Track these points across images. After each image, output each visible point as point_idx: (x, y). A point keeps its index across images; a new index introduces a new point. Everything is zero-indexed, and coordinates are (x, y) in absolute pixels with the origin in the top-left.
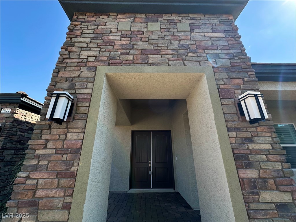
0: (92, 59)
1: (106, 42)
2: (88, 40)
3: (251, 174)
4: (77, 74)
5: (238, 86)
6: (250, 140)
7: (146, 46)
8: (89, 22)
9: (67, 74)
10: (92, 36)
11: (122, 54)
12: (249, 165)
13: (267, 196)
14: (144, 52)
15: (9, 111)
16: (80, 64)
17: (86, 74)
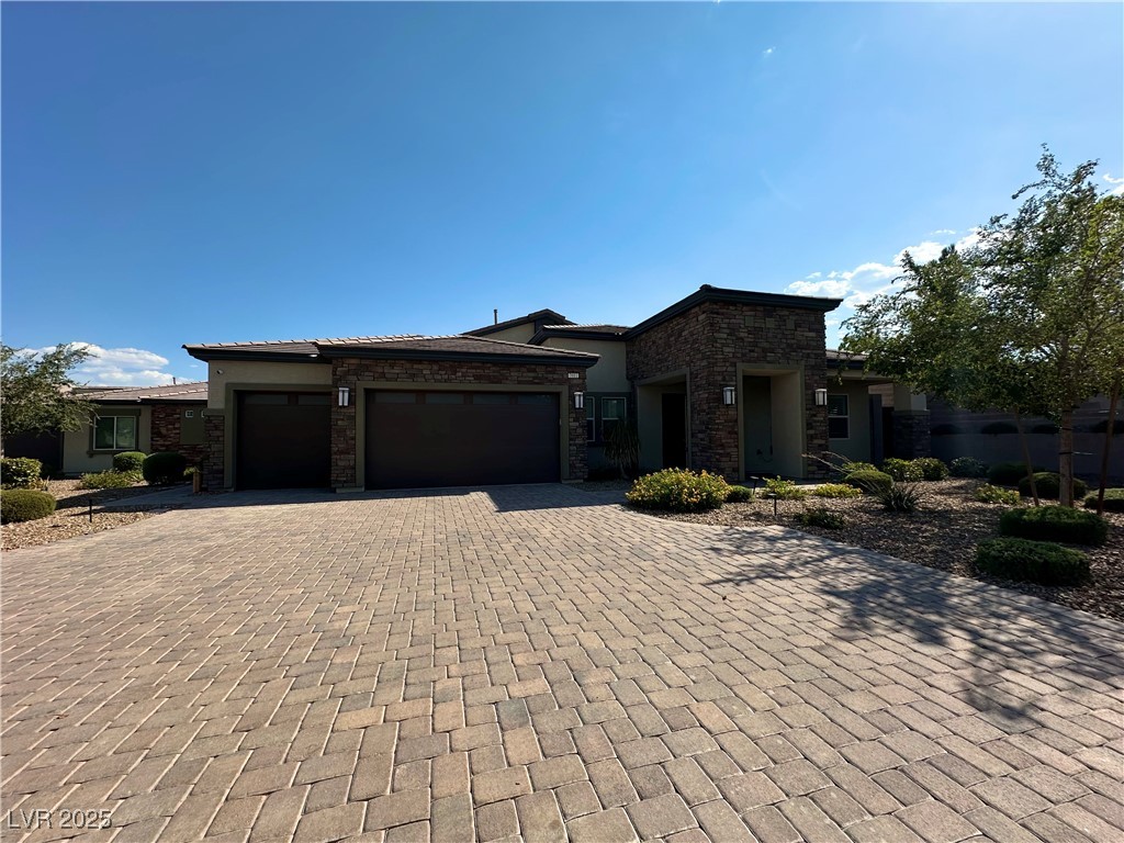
0: (731, 355)
1: (738, 339)
2: (725, 336)
3: (812, 432)
5: (816, 382)
6: (815, 416)
7: (766, 345)
10: (728, 331)
11: (750, 351)
12: (811, 428)
13: (816, 441)
14: (765, 351)
15: (577, 376)
16: (725, 360)
17: (730, 369)
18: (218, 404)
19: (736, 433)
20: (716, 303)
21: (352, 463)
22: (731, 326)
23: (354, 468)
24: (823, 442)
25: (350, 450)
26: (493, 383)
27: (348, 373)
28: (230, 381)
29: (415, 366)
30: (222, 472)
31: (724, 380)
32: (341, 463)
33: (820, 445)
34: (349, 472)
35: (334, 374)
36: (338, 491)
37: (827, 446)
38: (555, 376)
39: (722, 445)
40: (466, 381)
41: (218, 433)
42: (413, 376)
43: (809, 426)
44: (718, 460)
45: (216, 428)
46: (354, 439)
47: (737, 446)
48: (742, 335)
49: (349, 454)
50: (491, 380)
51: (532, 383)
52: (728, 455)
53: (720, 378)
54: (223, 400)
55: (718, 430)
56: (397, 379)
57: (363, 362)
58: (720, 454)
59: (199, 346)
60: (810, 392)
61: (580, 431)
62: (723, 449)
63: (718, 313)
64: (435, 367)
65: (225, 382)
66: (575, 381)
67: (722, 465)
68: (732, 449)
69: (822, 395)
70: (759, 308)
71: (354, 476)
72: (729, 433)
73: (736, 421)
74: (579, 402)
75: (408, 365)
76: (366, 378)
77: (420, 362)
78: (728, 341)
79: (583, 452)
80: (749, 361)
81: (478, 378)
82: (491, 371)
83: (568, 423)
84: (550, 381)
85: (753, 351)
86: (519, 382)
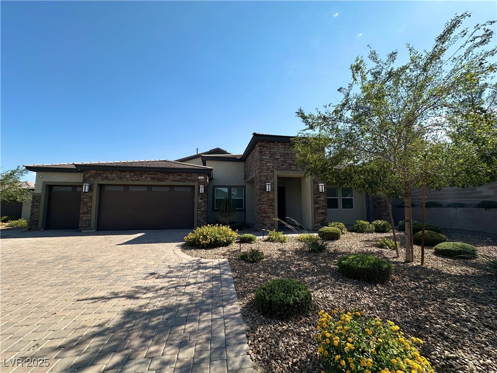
0: (271, 167)
1: (275, 159)
2: (268, 158)
3: (317, 206)
4: (267, 174)
5: (319, 180)
6: (319, 197)
7: (290, 162)
8: (267, 147)
9: (264, 174)
10: (269, 155)
11: (282, 165)
12: (317, 204)
13: (319, 211)
14: (290, 164)
15: (203, 178)
16: (268, 169)
17: (270, 174)
18: (39, 191)
19: (273, 206)
20: (263, 142)
21: (89, 218)
22: (271, 153)
23: (90, 221)
24: (324, 211)
25: (89, 212)
26: (160, 181)
27: (90, 177)
28: (45, 181)
29: (122, 174)
30: (38, 221)
31: (267, 179)
32: (84, 218)
33: (322, 213)
34: (87, 222)
35: (84, 177)
36: (82, 231)
37: (327, 213)
38: (192, 178)
39: (265, 212)
40: (146, 180)
41: (37, 204)
42: (121, 178)
43: (315, 202)
44: (263, 220)
45: (37, 201)
46: (91, 207)
47: (274, 213)
48: (277, 157)
49: (88, 214)
50: (159, 180)
51: (179, 181)
52: (269, 217)
53: (265, 178)
54: (41, 189)
55: (263, 204)
56: (114, 179)
57: (98, 172)
58: (264, 217)
59: (32, 165)
60: (315, 185)
61: (203, 204)
62: (266, 214)
63: (264, 147)
64: (132, 174)
65: (42, 181)
66: (201, 180)
67: (265, 222)
68: (271, 214)
69: (322, 187)
70: (287, 144)
71: (90, 224)
72: (269, 206)
73: (273, 200)
74: (202, 190)
75: (119, 173)
76: (99, 179)
77: (125, 171)
78: (269, 160)
79: (205, 214)
80: (282, 170)
81: (153, 179)
82: (160, 175)
83: (198, 200)
84: (188, 180)
85: (284, 165)
86: (173, 181)
